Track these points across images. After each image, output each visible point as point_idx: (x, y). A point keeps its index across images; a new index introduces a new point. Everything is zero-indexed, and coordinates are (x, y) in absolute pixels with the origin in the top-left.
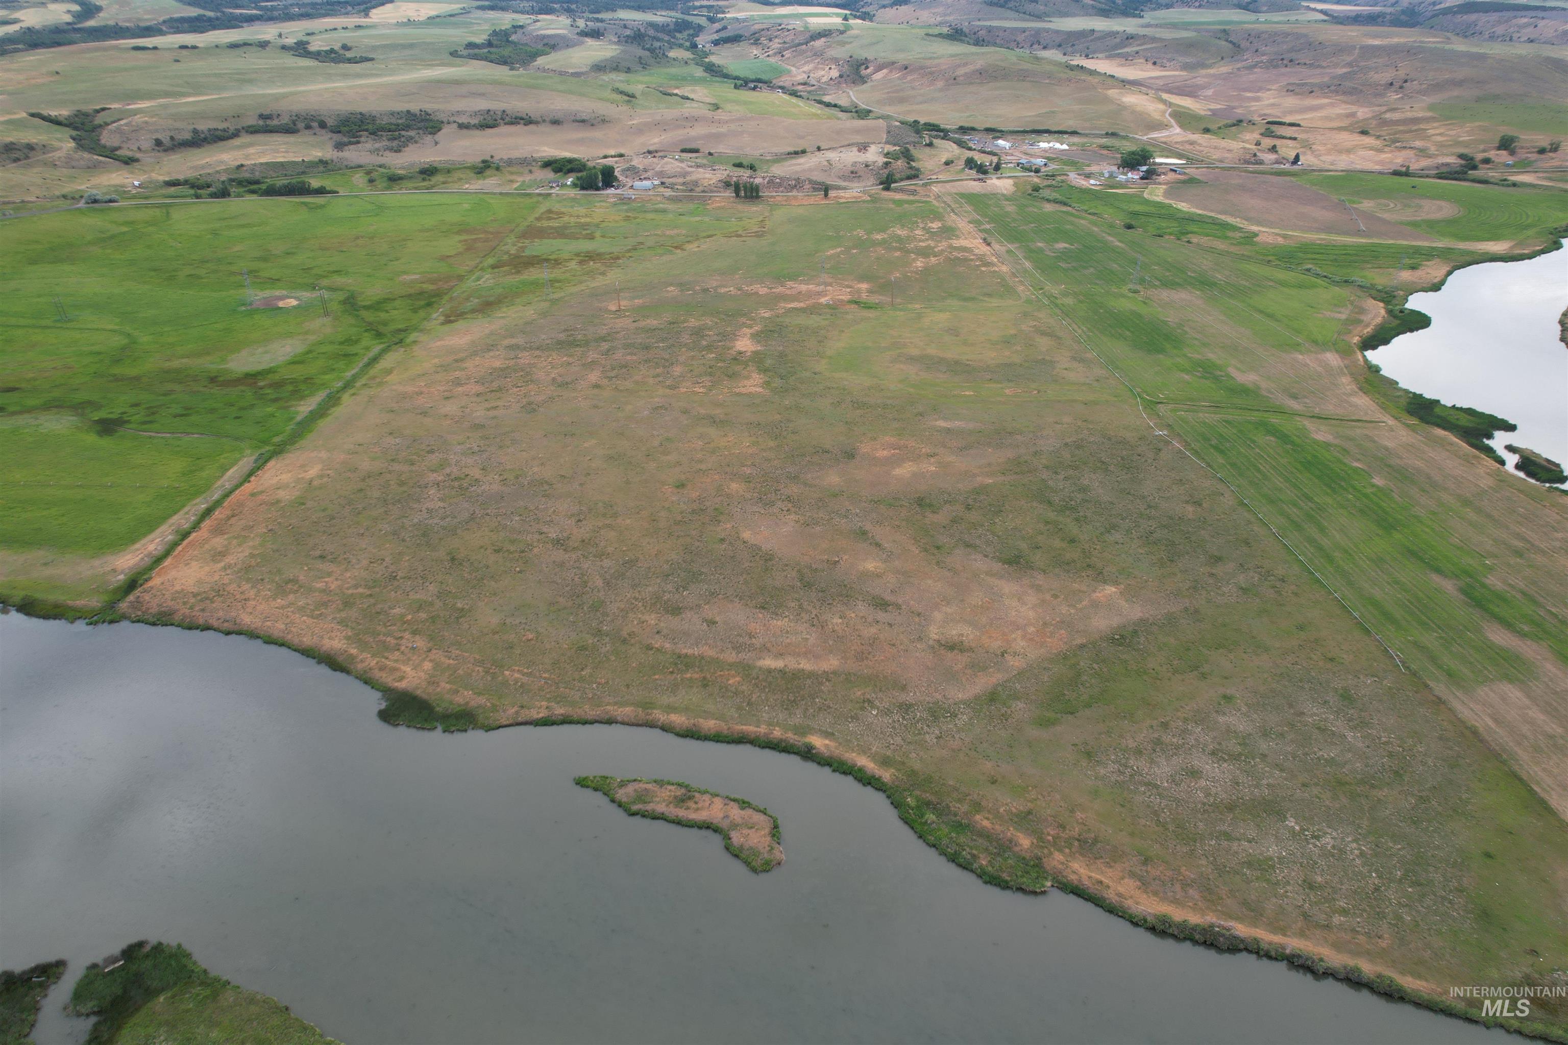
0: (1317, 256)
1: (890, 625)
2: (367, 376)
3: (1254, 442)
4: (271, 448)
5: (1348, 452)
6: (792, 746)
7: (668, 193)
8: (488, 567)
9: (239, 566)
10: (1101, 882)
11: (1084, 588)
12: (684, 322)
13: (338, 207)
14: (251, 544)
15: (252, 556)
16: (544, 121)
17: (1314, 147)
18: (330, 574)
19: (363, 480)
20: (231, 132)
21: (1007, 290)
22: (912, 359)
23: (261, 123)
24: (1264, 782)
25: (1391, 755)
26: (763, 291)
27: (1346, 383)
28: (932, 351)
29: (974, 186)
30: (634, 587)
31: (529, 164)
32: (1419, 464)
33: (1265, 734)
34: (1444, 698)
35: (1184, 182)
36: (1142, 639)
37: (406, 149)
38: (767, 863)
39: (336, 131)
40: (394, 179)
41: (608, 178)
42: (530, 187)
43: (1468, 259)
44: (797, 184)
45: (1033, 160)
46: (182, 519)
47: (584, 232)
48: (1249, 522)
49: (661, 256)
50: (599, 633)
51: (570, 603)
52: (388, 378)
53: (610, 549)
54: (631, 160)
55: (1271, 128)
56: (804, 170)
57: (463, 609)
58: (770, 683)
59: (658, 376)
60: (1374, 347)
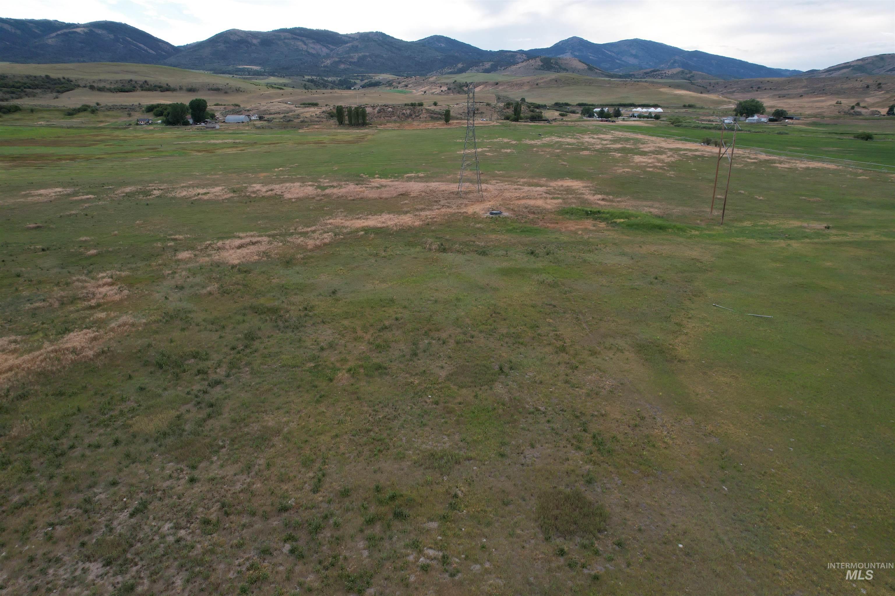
16: (181, 89)
41: (199, 113)
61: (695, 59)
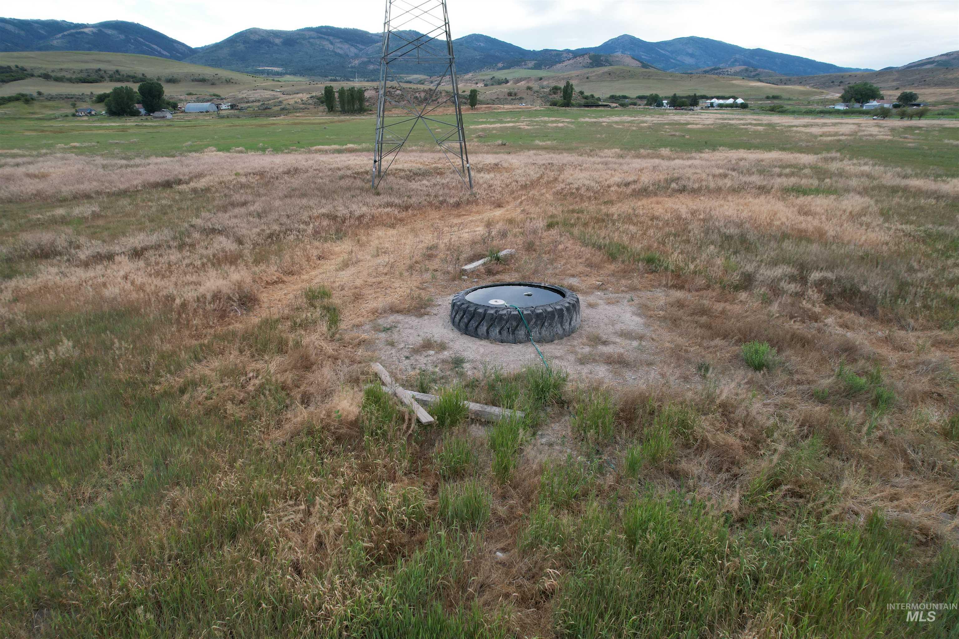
61: (757, 58)
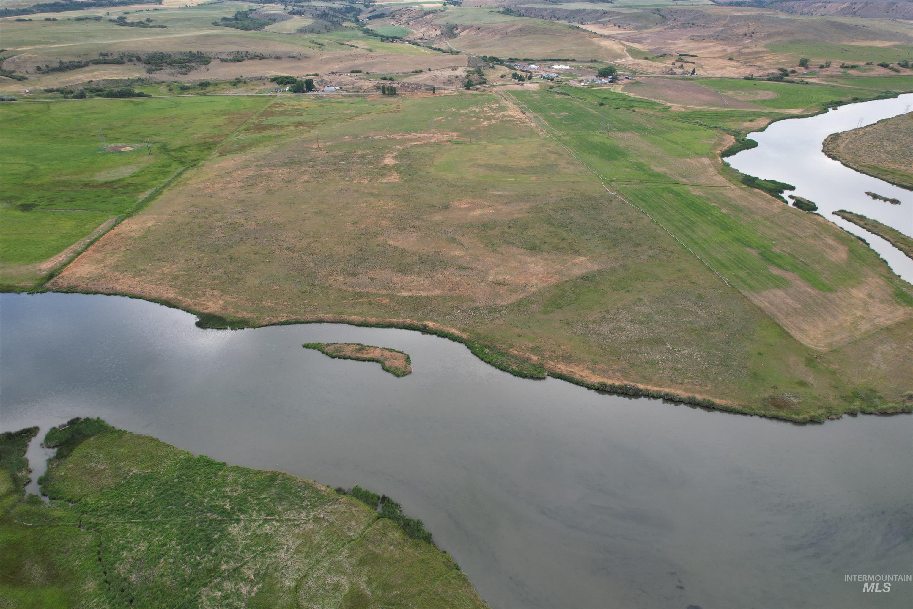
0: (702, 116)
1: (468, 276)
2: (177, 181)
3: (661, 196)
4: (125, 215)
5: (710, 199)
6: (416, 326)
7: (344, 93)
8: (251, 261)
9: (112, 265)
10: (572, 372)
11: (568, 258)
12: (355, 152)
13: (151, 103)
14: (118, 256)
15: (119, 261)
16: (271, 57)
17: (704, 67)
18: (164, 267)
19: (179, 226)
20: (83, 63)
21: (532, 133)
22: (480, 166)
23: (101, 58)
24: (656, 331)
25: (719, 319)
26: (399, 137)
27: (712, 171)
28: (491, 162)
29: (518, 87)
30: (331, 266)
31: (263, 80)
32: (745, 203)
33: (658, 313)
34: (746, 295)
35: (633, 84)
36: (598, 278)
37: (190, 73)
38: (404, 372)
39: (147, 63)
40: (184, 89)
41: (309, 86)
42: (264, 92)
43: (780, 117)
44: (417, 87)
45: (550, 75)
46: (77, 246)
47: (297, 113)
48: (656, 229)
49: (341, 122)
50: (313, 285)
51: (297, 274)
52: (189, 182)
53: (317, 251)
54: (322, 77)
55: (682, 57)
56: (421, 81)
57: (238, 278)
58: (405, 302)
59: (341, 176)
60: (728, 156)
